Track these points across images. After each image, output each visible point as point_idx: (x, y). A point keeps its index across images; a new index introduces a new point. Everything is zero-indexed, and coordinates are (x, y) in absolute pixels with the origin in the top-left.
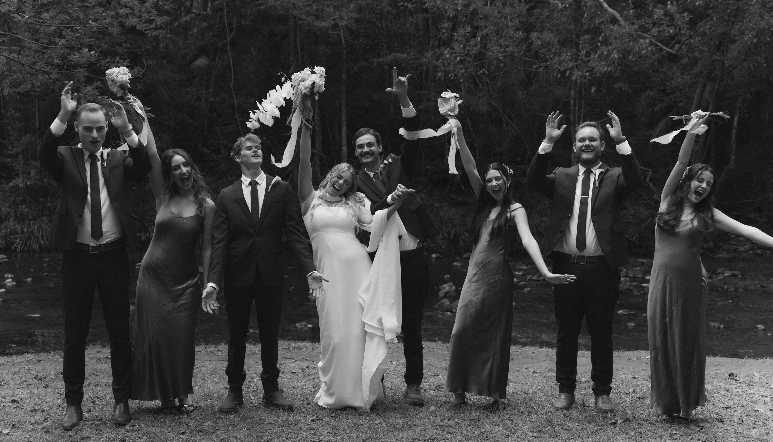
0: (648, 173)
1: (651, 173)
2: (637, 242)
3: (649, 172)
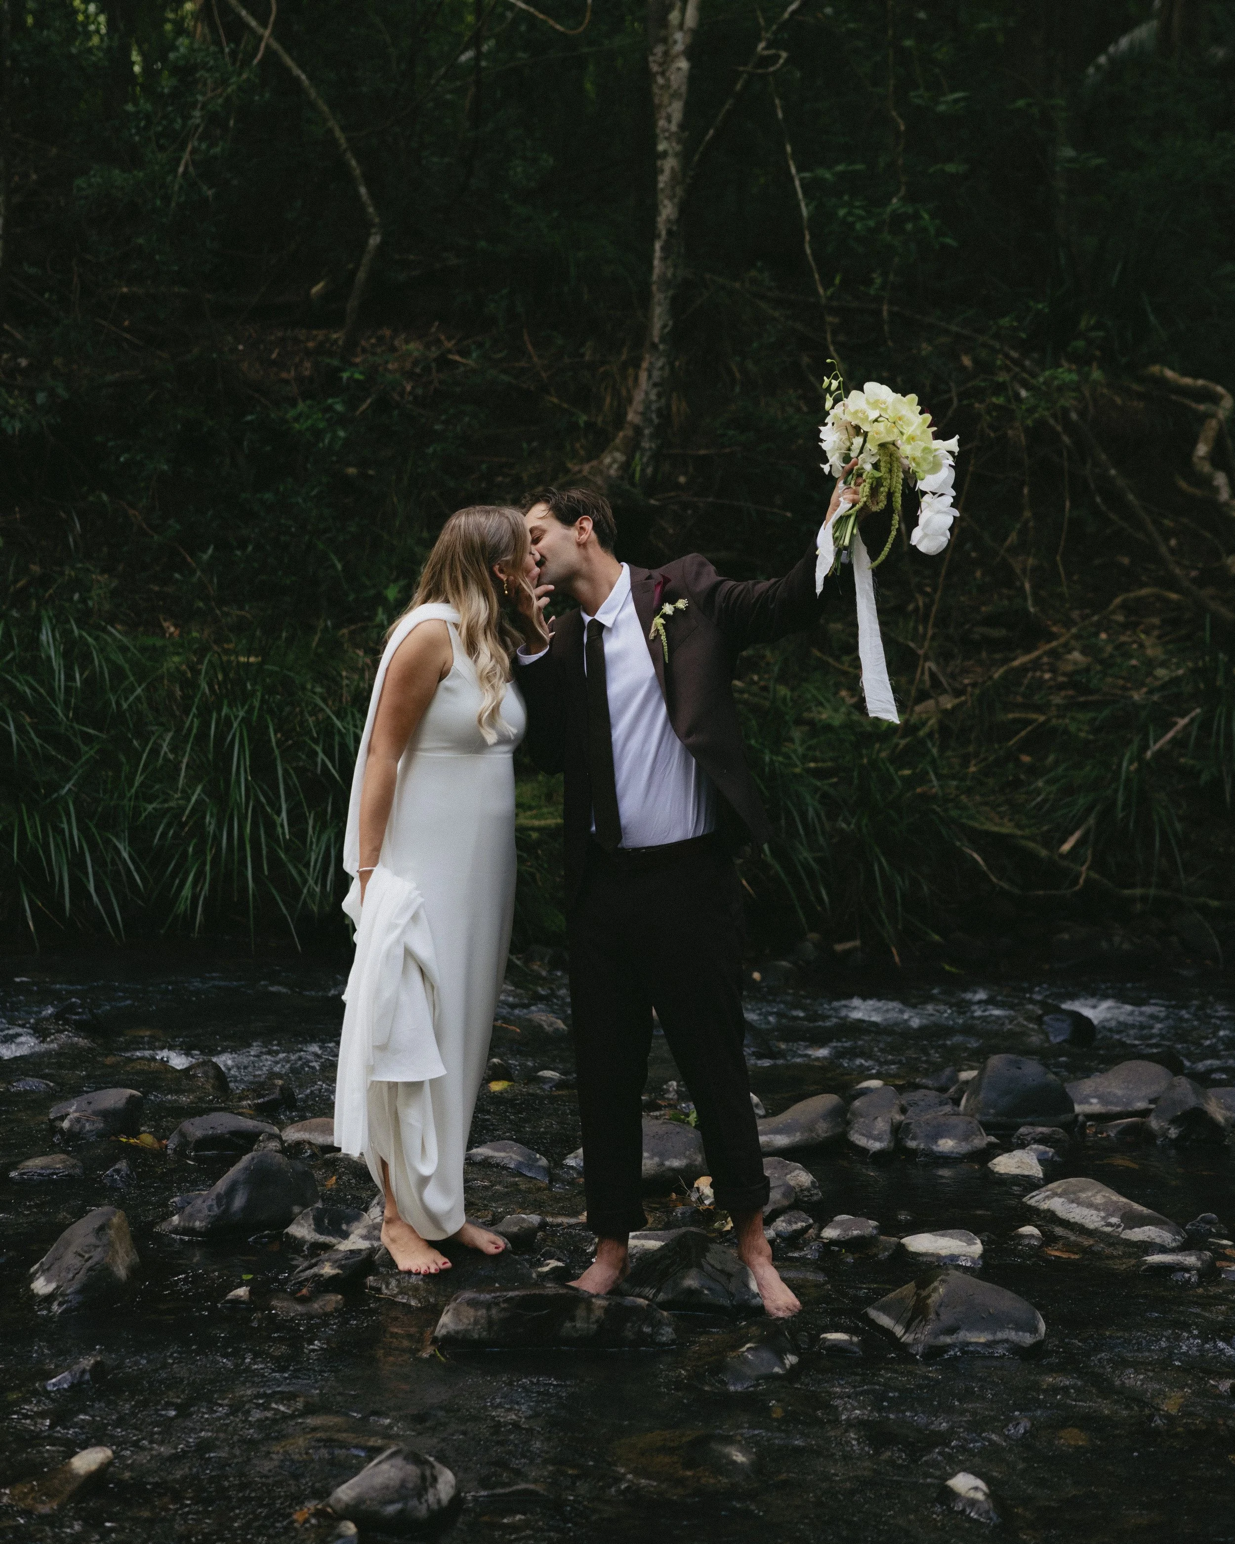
1: (1226, 406)
2: (1085, 872)
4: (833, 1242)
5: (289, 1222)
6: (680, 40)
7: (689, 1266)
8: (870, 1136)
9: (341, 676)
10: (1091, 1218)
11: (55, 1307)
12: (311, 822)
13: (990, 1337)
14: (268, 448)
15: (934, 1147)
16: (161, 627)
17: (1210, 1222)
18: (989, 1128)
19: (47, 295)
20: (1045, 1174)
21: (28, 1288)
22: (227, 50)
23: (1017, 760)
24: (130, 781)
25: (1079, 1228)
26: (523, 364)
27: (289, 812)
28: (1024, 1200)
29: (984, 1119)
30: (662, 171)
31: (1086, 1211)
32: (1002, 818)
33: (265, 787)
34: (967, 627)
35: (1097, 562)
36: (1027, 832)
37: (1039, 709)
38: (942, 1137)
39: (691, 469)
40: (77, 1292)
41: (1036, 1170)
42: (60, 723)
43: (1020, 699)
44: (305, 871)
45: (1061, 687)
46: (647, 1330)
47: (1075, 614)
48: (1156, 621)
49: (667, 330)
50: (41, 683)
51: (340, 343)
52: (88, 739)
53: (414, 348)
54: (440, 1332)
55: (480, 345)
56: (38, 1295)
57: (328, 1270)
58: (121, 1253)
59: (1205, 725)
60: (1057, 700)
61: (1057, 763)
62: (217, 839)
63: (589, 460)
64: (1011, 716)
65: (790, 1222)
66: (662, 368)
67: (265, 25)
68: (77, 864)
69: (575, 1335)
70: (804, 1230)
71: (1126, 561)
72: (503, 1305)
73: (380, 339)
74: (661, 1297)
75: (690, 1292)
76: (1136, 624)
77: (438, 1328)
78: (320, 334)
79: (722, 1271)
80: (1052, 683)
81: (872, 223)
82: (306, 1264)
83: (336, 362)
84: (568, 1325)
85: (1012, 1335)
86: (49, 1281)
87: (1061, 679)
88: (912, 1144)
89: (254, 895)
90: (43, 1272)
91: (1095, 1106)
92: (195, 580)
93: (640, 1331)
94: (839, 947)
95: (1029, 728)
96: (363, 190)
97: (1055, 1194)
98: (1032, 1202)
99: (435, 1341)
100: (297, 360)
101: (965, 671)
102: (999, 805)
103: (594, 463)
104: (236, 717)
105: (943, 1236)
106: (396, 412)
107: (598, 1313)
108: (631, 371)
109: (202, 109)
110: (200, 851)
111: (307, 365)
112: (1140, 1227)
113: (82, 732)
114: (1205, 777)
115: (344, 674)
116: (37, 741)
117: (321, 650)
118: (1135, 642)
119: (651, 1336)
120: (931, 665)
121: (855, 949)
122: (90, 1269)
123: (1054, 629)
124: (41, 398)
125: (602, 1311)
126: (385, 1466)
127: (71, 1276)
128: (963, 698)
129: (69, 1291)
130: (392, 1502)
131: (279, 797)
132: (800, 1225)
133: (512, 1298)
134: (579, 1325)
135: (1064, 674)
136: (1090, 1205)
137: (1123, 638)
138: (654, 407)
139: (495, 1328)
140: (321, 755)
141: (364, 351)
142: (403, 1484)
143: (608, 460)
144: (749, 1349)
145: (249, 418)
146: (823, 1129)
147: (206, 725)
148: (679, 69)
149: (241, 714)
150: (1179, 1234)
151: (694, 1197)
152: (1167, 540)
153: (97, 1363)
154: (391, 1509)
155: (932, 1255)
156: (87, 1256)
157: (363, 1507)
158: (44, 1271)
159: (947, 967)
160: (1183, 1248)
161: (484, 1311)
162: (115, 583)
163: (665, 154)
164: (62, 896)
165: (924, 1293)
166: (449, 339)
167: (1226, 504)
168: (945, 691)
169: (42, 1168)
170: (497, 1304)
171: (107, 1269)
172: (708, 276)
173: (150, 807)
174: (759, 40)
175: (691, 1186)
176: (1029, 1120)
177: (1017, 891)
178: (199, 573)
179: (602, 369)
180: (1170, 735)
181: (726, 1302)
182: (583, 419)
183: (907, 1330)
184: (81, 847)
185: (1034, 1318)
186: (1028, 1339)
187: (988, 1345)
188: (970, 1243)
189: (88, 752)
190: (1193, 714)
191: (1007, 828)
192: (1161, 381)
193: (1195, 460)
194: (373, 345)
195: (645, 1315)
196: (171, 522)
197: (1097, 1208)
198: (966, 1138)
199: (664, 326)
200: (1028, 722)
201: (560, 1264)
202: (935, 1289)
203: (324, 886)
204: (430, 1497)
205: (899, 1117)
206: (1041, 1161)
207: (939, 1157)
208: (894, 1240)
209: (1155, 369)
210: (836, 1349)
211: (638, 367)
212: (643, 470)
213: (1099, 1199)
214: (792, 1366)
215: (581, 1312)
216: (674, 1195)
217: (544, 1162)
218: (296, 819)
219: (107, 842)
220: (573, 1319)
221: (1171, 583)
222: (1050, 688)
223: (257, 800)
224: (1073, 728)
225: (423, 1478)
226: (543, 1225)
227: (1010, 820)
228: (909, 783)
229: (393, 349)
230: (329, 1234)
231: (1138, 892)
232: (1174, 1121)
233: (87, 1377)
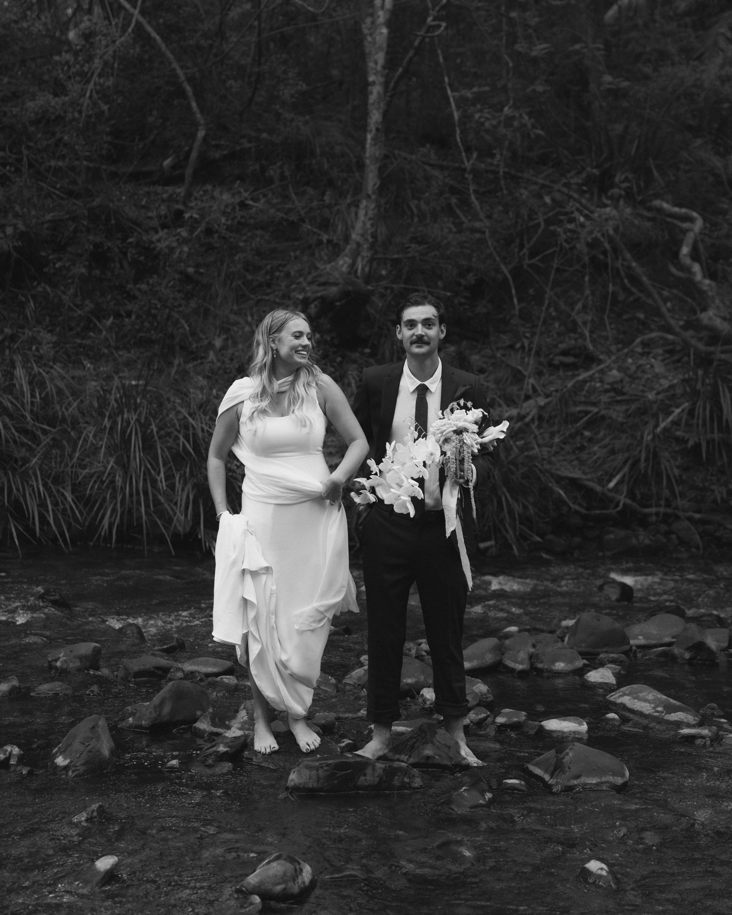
0: (686, 225)
1: (699, 224)
2: (623, 499)
3: (692, 220)
4: (502, 725)
5: (196, 720)
6: (382, 16)
7: (426, 743)
8: (516, 662)
9: (190, 392)
10: (646, 708)
11: (70, 773)
12: (177, 478)
13: (599, 780)
14: (142, 258)
15: (553, 668)
16: (82, 364)
17: (713, 709)
18: (583, 655)
19: (8, 168)
20: (617, 682)
21: (53, 762)
22: (113, 23)
23: (582, 434)
24: (71, 457)
25: (640, 714)
26: (289, 206)
27: (165, 474)
28: (607, 697)
29: (580, 649)
30: (371, 93)
31: (643, 704)
32: (574, 468)
33: (149, 458)
34: (551, 356)
35: (625, 317)
36: (589, 476)
37: (594, 404)
38: (558, 661)
39: (389, 265)
40: (83, 764)
41: (611, 680)
42: (28, 423)
43: (583, 399)
44: (174, 507)
45: (606, 391)
46: (406, 780)
47: (613, 348)
48: (660, 351)
49: (376, 187)
50: (17, 399)
51: (182, 194)
52: (45, 432)
53: (226, 197)
54: (290, 784)
55: (265, 195)
56: (59, 766)
57: (222, 749)
58: (105, 742)
59: (691, 413)
60: (605, 398)
61: (605, 436)
62: (123, 489)
63: (330, 262)
64: (578, 409)
65: (477, 714)
66: (374, 209)
67: (135, 7)
68: (42, 505)
69: (366, 784)
70: (485, 719)
71: (641, 316)
72: (325, 768)
73: (205, 192)
74: (411, 760)
75: (428, 757)
76: (648, 353)
77: (289, 782)
78: (170, 189)
79: (446, 745)
80: (601, 389)
81: (494, 122)
82: (209, 745)
83: (181, 207)
84: (362, 778)
85: (611, 779)
86: (65, 759)
87: (607, 387)
88: (540, 666)
89: (146, 522)
90: (61, 754)
91: (641, 641)
92: (102, 337)
93: (403, 781)
94: (482, 545)
95: (589, 416)
96: (194, 104)
97: (624, 694)
98: (612, 699)
99: (287, 788)
100: (157, 205)
101: (551, 383)
102: (572, 461)
103: (333, 264)
104: (132, 419)
105: (564, 720)
106: (216, 236)
107: (379, 771)
108: (353, 209)
109: (101, 58)
110: (114, 497)
111: (163, 207)
112: (674, 713)
113: (40, 428)
114: (691, 443)
115: (192, 390)
116: (16, 434)
117: (177, 377)
118: (648, 364)
119: (409, 783)
120: (532, 381)
121: (491, 546)
122: (90, 751)
123: (602, 357)
124: (9, 230)
125: (381, 770)
126: (274, 864)
127: (78, 755)
128: (550, 399)
129: (78, 764)
130: (279, 884)
131: (158, 464)
132: (483, 716)
133: (330, 764)
134: (368, 778)
135: (608, 384)
136: (646, 701)
137: (641, 362)
138: (369, 232)
139: (321, 781)
140: (182, 439)
141: (196, 199)
142: (285, 874)
143: (341, 262)
144: (465, 790)
145: (130, 240)
146: (489, 658)
147: (115, 423)
148: (382, 33)
149: (135, 417)
150: (697, 716)
151: (420, 700)
152: (665, 303)
153: (100, 806)
154: (279, 888)
155: (559, 731)
156: (87, 744)
157: (263, 887)
158: (62, 752)
159: (544, 556)
160: (700, 725)
161: (315, 772)
162: (54, 339)
163: (374, 83)
164: (34, 524)
165: (561, 756)
166: (246, 191)
167: (700, 282)
168: (539, 395)
169: (49, 691)
170: (322, 767)
171: (99, 751)
172: (396, 152)
173: (85, 472)
174: (428, 15)
175: (418, 693)
176: (605, 649)
177: (583, 511)
178: (104, 333)
179: (336, 208)
180: (670, 418)
181: (449, 763)
182: (325, 238)
183: (552, 776)
184: (44, 495)
185: (623, 769)
186: (619, 781)
187: (597, 784)
188: (580, 724)
189: (46, 440)
190: (683, 406)
191: (577, 474)
192: (660, 210)
193: (681, 256)
194: (201, 196)
195: (405, 772)
196: (87, 302)
197: (648, 701)
198: (570, 661)
199: (375, 184)
200: (587, 413)
201: (350, 741)
202: (567, 754)
203: (186, 516)
204: (300, 881)
205: (532, 650)
206: (613, 674)
207: (555, 673)
208: (537, 723)
209: (657, 203)
210: (513, 788)
211: (357, 206)
212: (363, 269)
213: (650, 697)
214: (489, 799)
215: (369, 771)
216: (409, 699)
217: (333, 681)
218: (169, 477)
219: (58, 491)
220: (365, 775)
221: (668, 329)
222: (601, 391)
223: (146, 467)
224: (614, 416)
225: (296, 870)
226: (338, 719)
227: (579, 469)
228: (522, 449)
229: (213, 198)
230: (219, 727)
231: (653, 510)
232: (688, 649)
233: (95, 814)
